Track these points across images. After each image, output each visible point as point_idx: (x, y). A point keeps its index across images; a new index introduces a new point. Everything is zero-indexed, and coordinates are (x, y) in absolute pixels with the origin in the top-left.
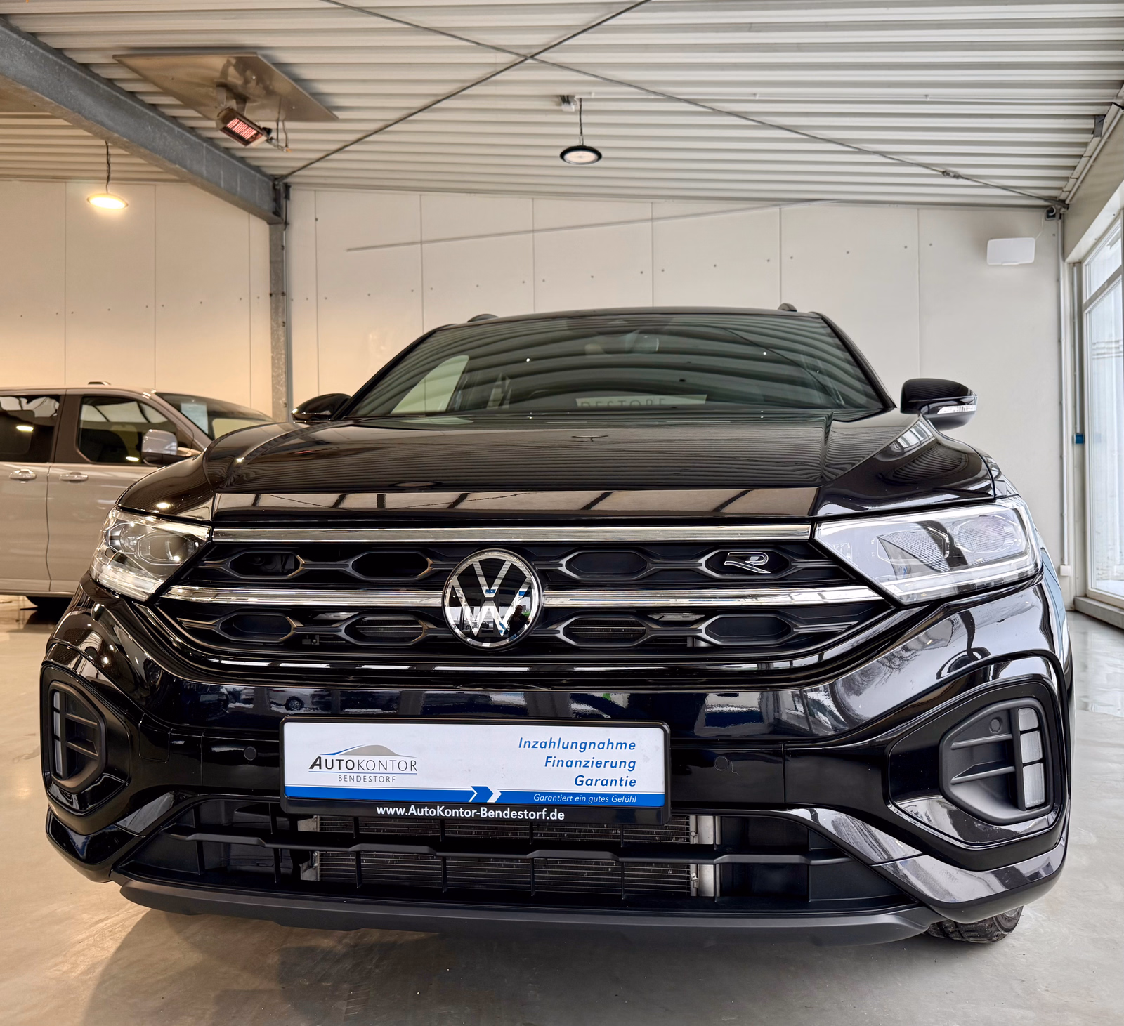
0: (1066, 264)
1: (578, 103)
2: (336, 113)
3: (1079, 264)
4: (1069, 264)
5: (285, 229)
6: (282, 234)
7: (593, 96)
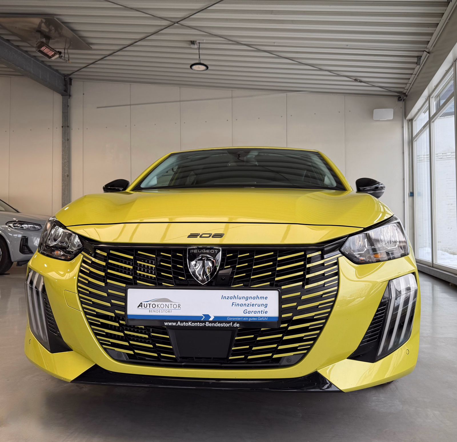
0: (406, 120)
1: (198, 44)
2: (91, 46)
3: (411, 120)
4: (407, 120)
5: (69, 98)
6: (68, 100)
7: (204, 41)
